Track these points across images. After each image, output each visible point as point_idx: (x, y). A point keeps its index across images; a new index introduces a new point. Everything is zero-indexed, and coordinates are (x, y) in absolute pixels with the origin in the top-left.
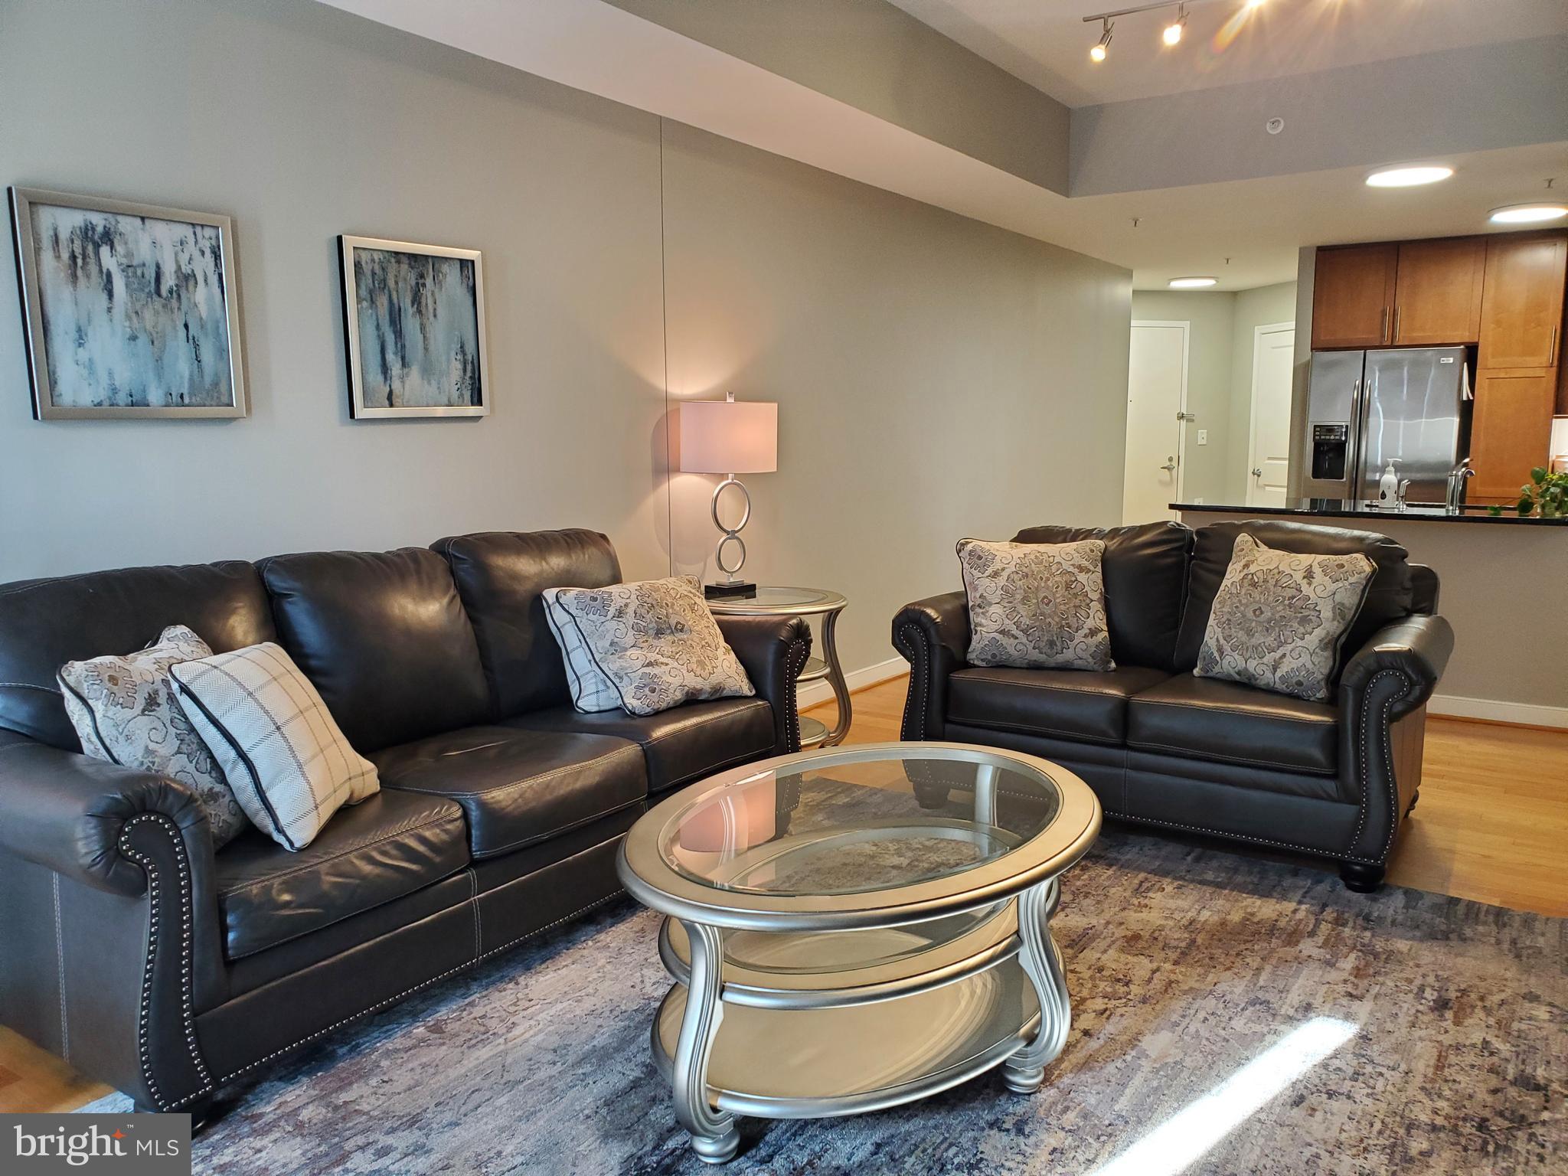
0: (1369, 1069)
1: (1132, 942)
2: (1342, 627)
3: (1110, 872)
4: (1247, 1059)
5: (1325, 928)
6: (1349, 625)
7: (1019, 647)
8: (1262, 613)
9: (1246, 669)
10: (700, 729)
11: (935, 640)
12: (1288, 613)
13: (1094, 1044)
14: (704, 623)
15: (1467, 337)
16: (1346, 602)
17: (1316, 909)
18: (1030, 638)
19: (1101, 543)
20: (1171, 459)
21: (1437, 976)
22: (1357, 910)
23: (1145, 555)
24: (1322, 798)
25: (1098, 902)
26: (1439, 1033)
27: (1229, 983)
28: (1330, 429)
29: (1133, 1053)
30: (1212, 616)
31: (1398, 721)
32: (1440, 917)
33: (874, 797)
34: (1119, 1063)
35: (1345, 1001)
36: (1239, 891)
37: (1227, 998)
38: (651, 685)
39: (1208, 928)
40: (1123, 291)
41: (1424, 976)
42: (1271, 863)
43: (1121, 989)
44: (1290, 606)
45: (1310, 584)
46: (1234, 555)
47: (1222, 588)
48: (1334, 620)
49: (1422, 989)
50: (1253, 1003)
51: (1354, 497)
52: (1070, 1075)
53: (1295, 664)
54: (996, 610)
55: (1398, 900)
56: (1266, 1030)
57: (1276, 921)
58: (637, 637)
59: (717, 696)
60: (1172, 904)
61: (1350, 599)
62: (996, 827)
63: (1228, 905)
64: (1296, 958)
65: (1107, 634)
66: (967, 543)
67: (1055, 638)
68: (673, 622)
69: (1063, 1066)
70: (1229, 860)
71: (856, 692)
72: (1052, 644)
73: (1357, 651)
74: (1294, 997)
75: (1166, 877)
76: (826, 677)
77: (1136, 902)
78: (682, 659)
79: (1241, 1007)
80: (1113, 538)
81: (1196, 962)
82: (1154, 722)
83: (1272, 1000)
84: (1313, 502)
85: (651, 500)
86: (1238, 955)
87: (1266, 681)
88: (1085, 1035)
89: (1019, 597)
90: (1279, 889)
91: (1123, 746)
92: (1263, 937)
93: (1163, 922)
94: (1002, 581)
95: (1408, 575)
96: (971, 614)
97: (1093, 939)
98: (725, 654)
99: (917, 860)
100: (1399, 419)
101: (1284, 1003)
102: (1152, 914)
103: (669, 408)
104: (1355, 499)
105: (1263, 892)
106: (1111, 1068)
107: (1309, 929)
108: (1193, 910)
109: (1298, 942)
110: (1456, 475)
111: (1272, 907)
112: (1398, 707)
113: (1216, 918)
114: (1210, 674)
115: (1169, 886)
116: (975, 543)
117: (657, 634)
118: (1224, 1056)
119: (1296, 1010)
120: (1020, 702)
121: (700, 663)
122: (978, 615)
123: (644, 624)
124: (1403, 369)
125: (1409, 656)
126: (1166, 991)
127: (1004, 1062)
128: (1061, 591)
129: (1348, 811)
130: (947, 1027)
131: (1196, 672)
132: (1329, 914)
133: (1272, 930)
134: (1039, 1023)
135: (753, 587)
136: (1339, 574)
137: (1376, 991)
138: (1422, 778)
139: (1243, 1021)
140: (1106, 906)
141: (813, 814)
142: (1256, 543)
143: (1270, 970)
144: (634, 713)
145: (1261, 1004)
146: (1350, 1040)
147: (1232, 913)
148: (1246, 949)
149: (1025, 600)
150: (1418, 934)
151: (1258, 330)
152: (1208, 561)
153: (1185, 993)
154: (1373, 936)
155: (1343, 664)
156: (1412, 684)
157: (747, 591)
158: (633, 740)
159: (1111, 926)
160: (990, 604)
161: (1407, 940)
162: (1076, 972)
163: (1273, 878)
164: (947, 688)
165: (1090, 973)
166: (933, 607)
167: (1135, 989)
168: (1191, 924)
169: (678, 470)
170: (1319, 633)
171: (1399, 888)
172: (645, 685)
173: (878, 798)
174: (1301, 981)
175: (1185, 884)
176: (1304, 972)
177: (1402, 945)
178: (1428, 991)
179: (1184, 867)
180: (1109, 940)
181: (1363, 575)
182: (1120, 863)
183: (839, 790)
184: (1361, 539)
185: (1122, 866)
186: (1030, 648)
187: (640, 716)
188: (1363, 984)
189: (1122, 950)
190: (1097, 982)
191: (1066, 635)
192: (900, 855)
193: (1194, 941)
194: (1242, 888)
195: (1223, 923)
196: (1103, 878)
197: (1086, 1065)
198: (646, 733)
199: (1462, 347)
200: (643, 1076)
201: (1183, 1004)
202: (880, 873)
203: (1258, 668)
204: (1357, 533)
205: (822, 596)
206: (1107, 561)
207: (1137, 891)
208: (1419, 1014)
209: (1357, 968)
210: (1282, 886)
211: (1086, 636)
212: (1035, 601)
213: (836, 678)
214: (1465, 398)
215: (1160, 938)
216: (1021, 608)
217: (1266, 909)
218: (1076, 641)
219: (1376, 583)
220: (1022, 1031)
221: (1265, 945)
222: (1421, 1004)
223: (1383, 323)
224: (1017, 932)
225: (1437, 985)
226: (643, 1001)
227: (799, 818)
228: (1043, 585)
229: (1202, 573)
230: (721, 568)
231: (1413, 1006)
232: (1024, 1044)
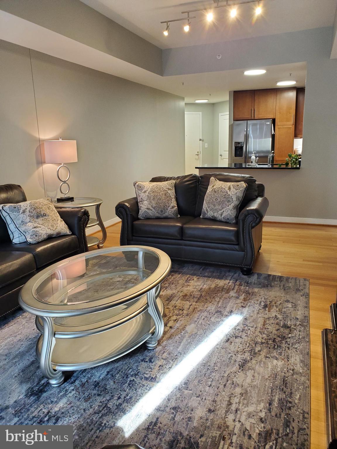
0: (246, 328)
1: (185, 297)
2: (239, 203)
3: (180, 276)
4: (215, 329)
5: (236, 287)
6: (240, 202)
7: (153, 213)
8: (217, 200)
9: (214, 215)
10: (52, 247)
11: (128, 213)
12: (224, 199)
13: (173, 331)
14: (53, 212)
15: (272, 117)
16: (240, 195)
17: (234, 281)
18: (156, 210)
19: (174, 181)
20: (198, 152)
21: (264, 298)
22: (245, 281)
23: (186, 184)
24: (235, 251)
25: (176, 285)
26: (264, 315)
27: (211, 307)
28: (239, 143)
29: (184, 332)
30: (204, 201)
31: (253, 228)
32: (266, 280)
33: (113, 259)
34: (180, 336)
35: (241, 309)
36: (214, 278)
37: (210, 311)
38: (36, 234)
39: (205, 290)
40: (182, 104)
41: (261, 298)
42: (223, 269)
43: (181, 312)
44: (225, 197)
45: (230, 191)
46: (210, 183)
47: (207, 193)
48: (236, 201)
49: (261, 303)
50: (217, 312)
51: (246, 162)
52: (166, 341)
53: (227, 214)
54: (146, 202)
55: (256, 276)
56: (220, 320)
57: (224, 286)
58: (31, 219)
59: (59, 235)
60: (196, 284)
61: (241, 195)
62: (144, 269)
63: (211, 283)
64: (229, 297)
65: (177, 207)
66: (137, 183)
67: (163, 210)
68: (42, 213)
69: (163, 339)
70: (212, 269)
71: (107, 228)
72: (162, 211)
73: (242, 209)
74: (228, 309)
75: (195, 276)
76: (98, 224)
77: (186, 284)
78: (46, 225)
79: (213, 314)
80: (178, 180)
81: (202, 301)
82: (189, 232)
83: (222, 311)
84: (235, 164)
85: (36, 173)
86: (213, 298)
87: (219, 219)
88: (170, 328)
89: (152, 198)
90: (225, 276)
91: (182, 240)
92: (220, 292)
93: (193, 290)
94: (147, 194)
95: (257, 186)
96: (139, 204)
97: (174, 297)
98: (60, 222)
99: (125, 278)
100: (257, 139)
101: (225, 311)
102: (190, 288)
103: (41, 143)
104: (246, 163)
105: (220, 278)
106: (177, 337)
107: (232, 288)
108: (202, 285)
109: (229, 292)
110: (270, 156)
111: (223, 282)
112: (254, 225)
113: (208, 287)
114: (205, 217)
115: (195, 278)
116: (139, 183)
117: (37, 217)
118: (209, 330)
119: (228, 313)
120: (153, 229)
121: (52, 226)
122: (140, 204)
123: (32, 214)
124: (257, 126)
125: (256, 210)
126: (193, 311)
127: (146, 341)
128: (164, 196)
129: (242, 253)
130: (128, 333)
131: (201, 217)
132: (238, 283)
133: (223, 289)
134: (155, 329)
135: (73, 198)
136: (237, 188)
137: (249, 305)
138: (262, 240)
139: (214, 318)
140: (178, 286)
141: (94, 267)
142: (216, 180)
143: (222, 302)
144: (31, 243)
145: (219, 312)
146: (242, 320)
147: (212, 285)
148: (216, 296)
149: (154, 199)
150: (260, 286)
151: (220, 114)
152: (204, 185)
153: (199, 311)
154: (249, 288)
155: (239, 214)
156: (257, 218)
157: (71, 199)
158: (29, 252)
159: (179, 293)
160: (144, 201)
161: (257, 288)
162: (169, 308)
163: (223, 273)
164: (133, 225)
165: (173, 308)
166: (127, 203)
167: (185, 312)
168: (201, 289)
169: (45, 163)
170: (233, 205)
171: (256, 273)
172: (34, 234)
173: (114, 260)
174: (230, 304)
175: (200, 277)
176: (231, 301)
177: (256, 290)
178: (262, 303)
179: (199, 272)
180: (178, 297)
181: (244, 188)
182: (182, 273)
183: (103, 258)
184: (244, 177)
185: (183, 274)
186: (156, 213)
187: (33, 244)
188: (246, 303)
189: (182, 300)
190: (174, 311)
191: (166, 209)
192: (120, 277)
193: (201, 295)
194: (215, 277)
195: (210, 288)
196: (177, 278)
197: (170, 338)
198: (34, 250)
199: (271, 119)
200: (35, 360)
201: (198, 315)
202: (113, 284)
203: (217, 215)
204: (243, 175)
205: (95, 200)
206: (176, 186)
207: (186, 281)
208: (260, 310)
209: (245, 298)
210: (226, 275)
211: (171, 208)
212: (156, 199)
213: (101, 224)
214: (273, 134)
215: (192, 295)
216: (153, 202)
217: (221, 283)
218: (168, 210)
219: (247, 189)
220: (150, 331)
221: (221, 294)
222: (260, 307)
223: (251, 112)
224: (147, 303)
225: (264, 301)
226: (37, 334)
227: (90, 269)
228: (158, 194)
229: (202, 188)
230: (62, 193)
231: (258, 308)
232: (151, 335)
